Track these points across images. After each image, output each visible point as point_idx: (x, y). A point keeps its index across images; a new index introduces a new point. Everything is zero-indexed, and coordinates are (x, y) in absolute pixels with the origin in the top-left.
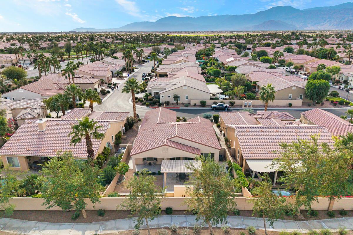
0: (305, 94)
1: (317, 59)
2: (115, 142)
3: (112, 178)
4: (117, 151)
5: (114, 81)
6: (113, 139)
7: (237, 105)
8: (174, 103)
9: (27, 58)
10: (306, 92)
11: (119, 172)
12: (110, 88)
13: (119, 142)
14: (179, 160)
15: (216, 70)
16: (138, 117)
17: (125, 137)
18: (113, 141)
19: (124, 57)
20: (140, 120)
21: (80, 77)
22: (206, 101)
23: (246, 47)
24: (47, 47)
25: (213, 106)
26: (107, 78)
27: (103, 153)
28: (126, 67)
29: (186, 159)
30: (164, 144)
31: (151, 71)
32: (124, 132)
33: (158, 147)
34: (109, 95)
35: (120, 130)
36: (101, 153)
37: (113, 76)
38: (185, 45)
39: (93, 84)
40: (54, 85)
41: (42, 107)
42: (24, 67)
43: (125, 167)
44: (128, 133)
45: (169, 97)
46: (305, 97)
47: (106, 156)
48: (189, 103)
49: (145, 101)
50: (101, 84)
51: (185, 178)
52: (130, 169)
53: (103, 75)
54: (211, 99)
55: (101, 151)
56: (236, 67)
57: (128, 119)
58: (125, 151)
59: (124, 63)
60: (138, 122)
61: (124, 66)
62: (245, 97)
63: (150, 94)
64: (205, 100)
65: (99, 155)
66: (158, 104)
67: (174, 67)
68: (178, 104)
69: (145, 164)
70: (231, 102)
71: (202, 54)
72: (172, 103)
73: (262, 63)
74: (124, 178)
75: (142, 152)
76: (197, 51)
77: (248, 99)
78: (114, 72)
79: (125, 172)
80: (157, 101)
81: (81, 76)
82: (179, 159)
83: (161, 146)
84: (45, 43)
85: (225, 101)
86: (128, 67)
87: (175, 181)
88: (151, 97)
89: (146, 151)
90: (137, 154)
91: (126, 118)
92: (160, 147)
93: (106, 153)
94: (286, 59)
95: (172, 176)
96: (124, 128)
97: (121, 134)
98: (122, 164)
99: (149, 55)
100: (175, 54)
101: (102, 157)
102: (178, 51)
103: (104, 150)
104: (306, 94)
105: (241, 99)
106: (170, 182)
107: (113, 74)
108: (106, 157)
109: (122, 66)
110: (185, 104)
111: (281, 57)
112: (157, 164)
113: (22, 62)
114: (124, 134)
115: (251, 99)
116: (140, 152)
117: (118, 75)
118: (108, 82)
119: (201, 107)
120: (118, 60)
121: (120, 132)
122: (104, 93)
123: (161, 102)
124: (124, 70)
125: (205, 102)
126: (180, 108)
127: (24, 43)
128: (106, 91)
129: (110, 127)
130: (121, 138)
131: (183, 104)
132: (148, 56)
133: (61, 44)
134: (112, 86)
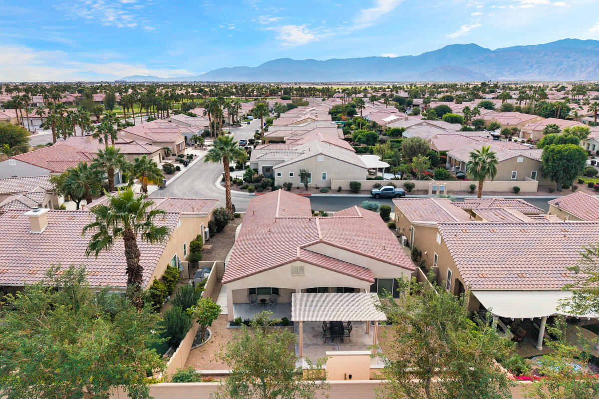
0: (541, 169)
1: (539, 118)
2: (190, 256)
3: (181, 333)
4: (194, 274)
5: (189, 151)
6: (185, 251)
7: (418, 190)
8: (299, 186)
9: (37, 116)
10: (543, 166)
11: (197, 319)
12: (181, 162)
13: (197, 257)
14: (324, 292)
15: (371, 133)
16: (234, 210)
17: (209, 247)
18: (185, 254)
19: (207, 113)
20: (238, 216)
21: (127, 143)
22: (361, 182)
23: (412, 102)
24: (74, 101)
25: (375, 191)
26: (175, 147)
27: (164, 278)
28: (210, 130)
29: (340, 290)
30: (295, 258)
31: (255, 136)
32: (208, 237)
33: (282, 265)
34: (178, 174)
35: (200, 234)
36: (160, 280)
37: (188, 145)
38: (310, 99)
39: (151, 154)
40: (76, 155)
41: (48, 191)
42: (29, 130)
43: (211, 308)
44: (214, 239)
45: (291, 175)
46: (542, 175)
47: (170, 284)
48: (328, 186)
49: (245, 184)
50: (165, 156)
51: (343, 333)
52: (222, 313)
53: (168, 140)
54: (368, 179)
55: (159, 273)
56: (403, 130)
57: (215, 213)
58: (210, 274)
59: (208, 123)
60: (235, 219)
61: (207, 129)
62: (432, 177)
63: (256, 170)
64: (358, 181)
65: (155, 282)
66: (271, 188)
67: (294, 129)
68: (308, 188)
69: (252, 302)
70: (407, 185)
71: (340, 112)
72: (297, 186)
73: (447, 123)
74: (208, 334)
75: (247, 276)
76: (331, 107)
77: (438, 179)
78: (189, 137)
79: (212, 320)
80: (268, 182)
81: (129, 141)
82: (325, 290)
83: (290, 262)
84: (71, 95)
85: (394, 182)
86: (214, 130)
87: (320, 341)
88: (258, 176)
89: (256, 273)
90: (238, 279)
91: (211, 210)
92: (287, 263)
93: (170, 278)
94: (486, 118)
95: (313, 328)
96: (207, 230)
97: (202, 240)
98: (205, 303)
99: (249, 113)
100: (294, 112)
101: (161, 286)
102: (299, 107)
103: (166, 272)
104: (544, 170)
105: (426, 180)
106: (309, 342)
107: (187, 140)
108: (169, 288)
109: (203, 128)
110: (320, 189)
111: (475, 116)
112: (277, 302)
113: (25, 122)
114: (207, 241)
115: (442, 180)
116: (243, 275)
117: (196, 143)
118: (177, 153)
119: (351, 194)
120: (196, 118)
121: (199, 237)
122: (170, 170)
123: (276, 185)
124: (206, 134)
125: (359, 184)
126: (312, 195)
127: (36, 95)
128: (173, 166)
129: (180, 225)
130: (201, 250)
131: (317, 188)
132: (248, 115)
133: (99, 97)
134: (185, 159)
